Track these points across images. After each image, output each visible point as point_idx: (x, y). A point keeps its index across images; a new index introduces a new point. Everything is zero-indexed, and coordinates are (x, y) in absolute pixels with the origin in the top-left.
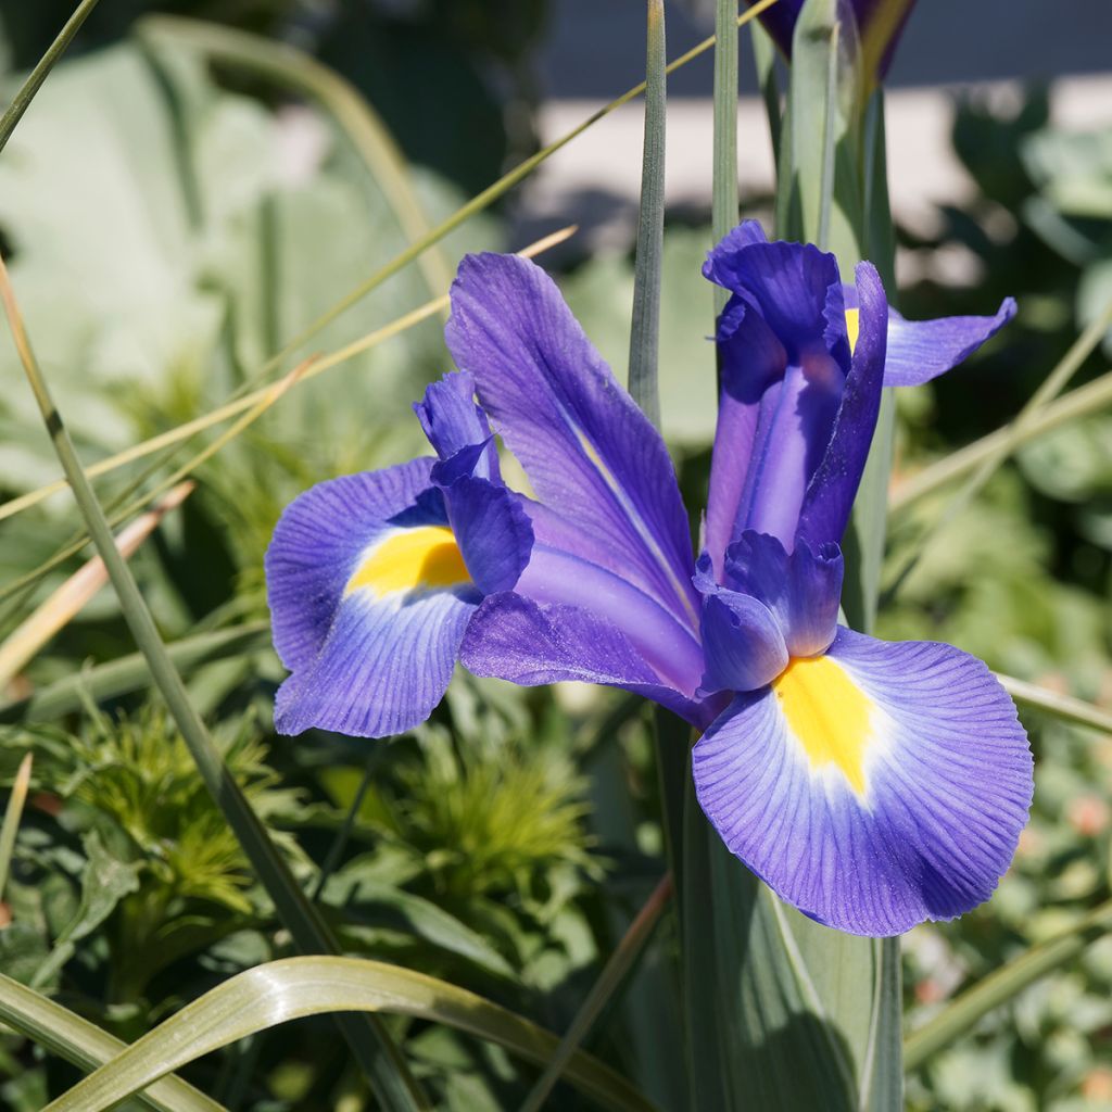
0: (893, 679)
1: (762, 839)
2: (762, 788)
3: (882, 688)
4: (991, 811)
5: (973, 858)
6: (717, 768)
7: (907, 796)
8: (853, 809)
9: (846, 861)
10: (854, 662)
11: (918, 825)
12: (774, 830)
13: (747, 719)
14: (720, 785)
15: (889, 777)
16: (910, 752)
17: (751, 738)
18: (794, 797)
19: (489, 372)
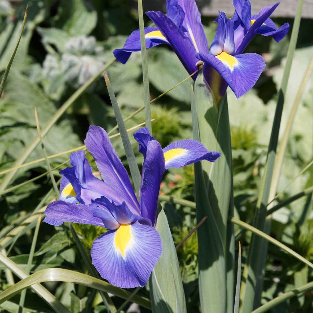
0: (140, 233)
1: (103, 263)
2: (107, 251)
3: (137, 234)
4: (148, 265)
5: (143, 275)
6: (99, 245)
7: (133, 259)
8: (122, 259)
9: (121, 270)
10: (134, 227)
11: (134, 265)
12: (106, 261)
13: (109, 236)
14: (98, 249)
15: (130, 254)
16: (136, 250)
17: (108, 240)
18: (112, 255)
19: (94, 151)
